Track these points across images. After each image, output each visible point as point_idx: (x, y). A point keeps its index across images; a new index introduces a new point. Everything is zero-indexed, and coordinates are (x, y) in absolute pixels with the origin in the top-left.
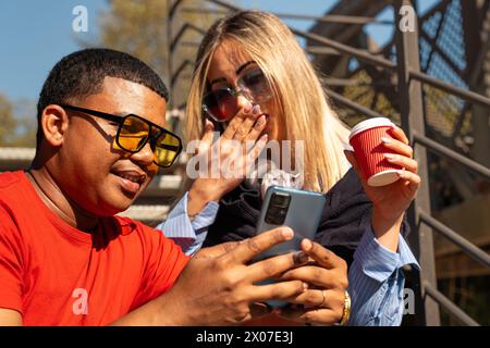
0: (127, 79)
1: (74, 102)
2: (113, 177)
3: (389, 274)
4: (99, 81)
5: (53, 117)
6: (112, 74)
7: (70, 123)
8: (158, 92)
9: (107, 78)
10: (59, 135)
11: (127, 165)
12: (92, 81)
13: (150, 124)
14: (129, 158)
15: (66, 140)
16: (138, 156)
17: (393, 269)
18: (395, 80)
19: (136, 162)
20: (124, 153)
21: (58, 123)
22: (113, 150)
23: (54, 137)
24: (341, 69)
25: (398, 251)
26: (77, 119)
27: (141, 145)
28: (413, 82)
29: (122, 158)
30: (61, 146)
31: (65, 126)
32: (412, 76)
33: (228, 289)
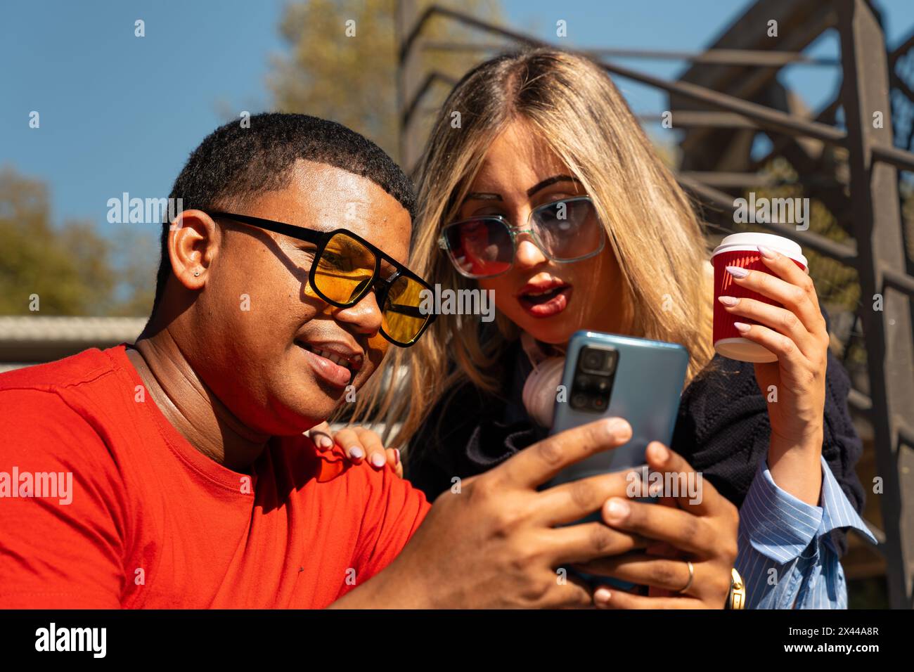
0: (340, 165)
1: (233, 205)
2: (300, 354)
3: (800, 549)
4: (284, 166)
5: (192, 233)
6: (311, 154)
7: (223, 245)
8: (397, 197)
9: (299, 161)
10: (201, 269)
11: (328, 330)
12: (271, 166)
13: (379, 254)
14: (333, 317)
15: (213, 278)
16: (349, 314)
17: (808, 537)
18: (844, 174)
19: (347, 325)
20: (323, 306)
21: (200, 245)
22: (304, 298)
23: (190, 271)
24: (737, 155)
25: (820, 504)
26: (239, 237)
27: (359, 294)
29: (320, 315)
30: (202, 289)
31: (212, 252)
33: (500, 534)
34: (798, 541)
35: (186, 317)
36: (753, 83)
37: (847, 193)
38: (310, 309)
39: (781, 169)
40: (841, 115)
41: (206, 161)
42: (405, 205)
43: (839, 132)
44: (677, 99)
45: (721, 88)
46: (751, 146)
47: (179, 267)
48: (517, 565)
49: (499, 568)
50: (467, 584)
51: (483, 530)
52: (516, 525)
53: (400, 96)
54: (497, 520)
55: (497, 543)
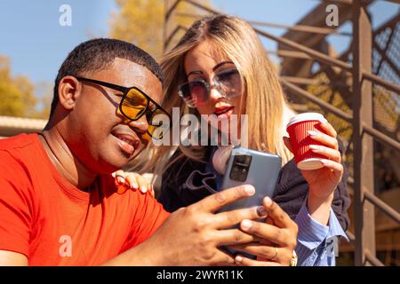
0: (134, 61)
1: (87, 75)
2: (112, 138)
3: (319, 243)
4: (110, 60)
5: (68, 86)
6: (122, 56)
7: (82, 92)
8: (157, 76)
9: (117, 59)
10: (71, 101)
11: (125, 129)
12: (104, 59)
13: (149, 99)
14: (128, 124)
15: (77, 105)
16: (134, 123)
17: (322, 239)
18: (350, 82)
19: (134, 128)
20: (124, 119)
21: (72, 91)
22: (117, 114)
23: (67, 101)
24: (305, 70)
25: (328, 224)
26: (89, 88)
27: (140, 115)
28: (365, 82)
29: (122, 123)
30: (72, 110)
31: (77, 95)
32: (365, 77)
33: (196, 230)
34: (318, 240)
35: (64, 122)
36: (314, 41)
37: (351, 90)
38: (119, 119)
39: (324, 78)
40: (351, 57)
41: (76, 56)
42: (160, 80)
43: (350, 65)
44: (282, 46)
45: (300, 42)
46: (311, 67)
47: (62, 100)
48: (202, 244)
49: (195, 245)
50: (180, 251)
51: (189, 229)
52: (203, 227)
53: (165, 34)
54: (196, 225)
55: (195, 234)
